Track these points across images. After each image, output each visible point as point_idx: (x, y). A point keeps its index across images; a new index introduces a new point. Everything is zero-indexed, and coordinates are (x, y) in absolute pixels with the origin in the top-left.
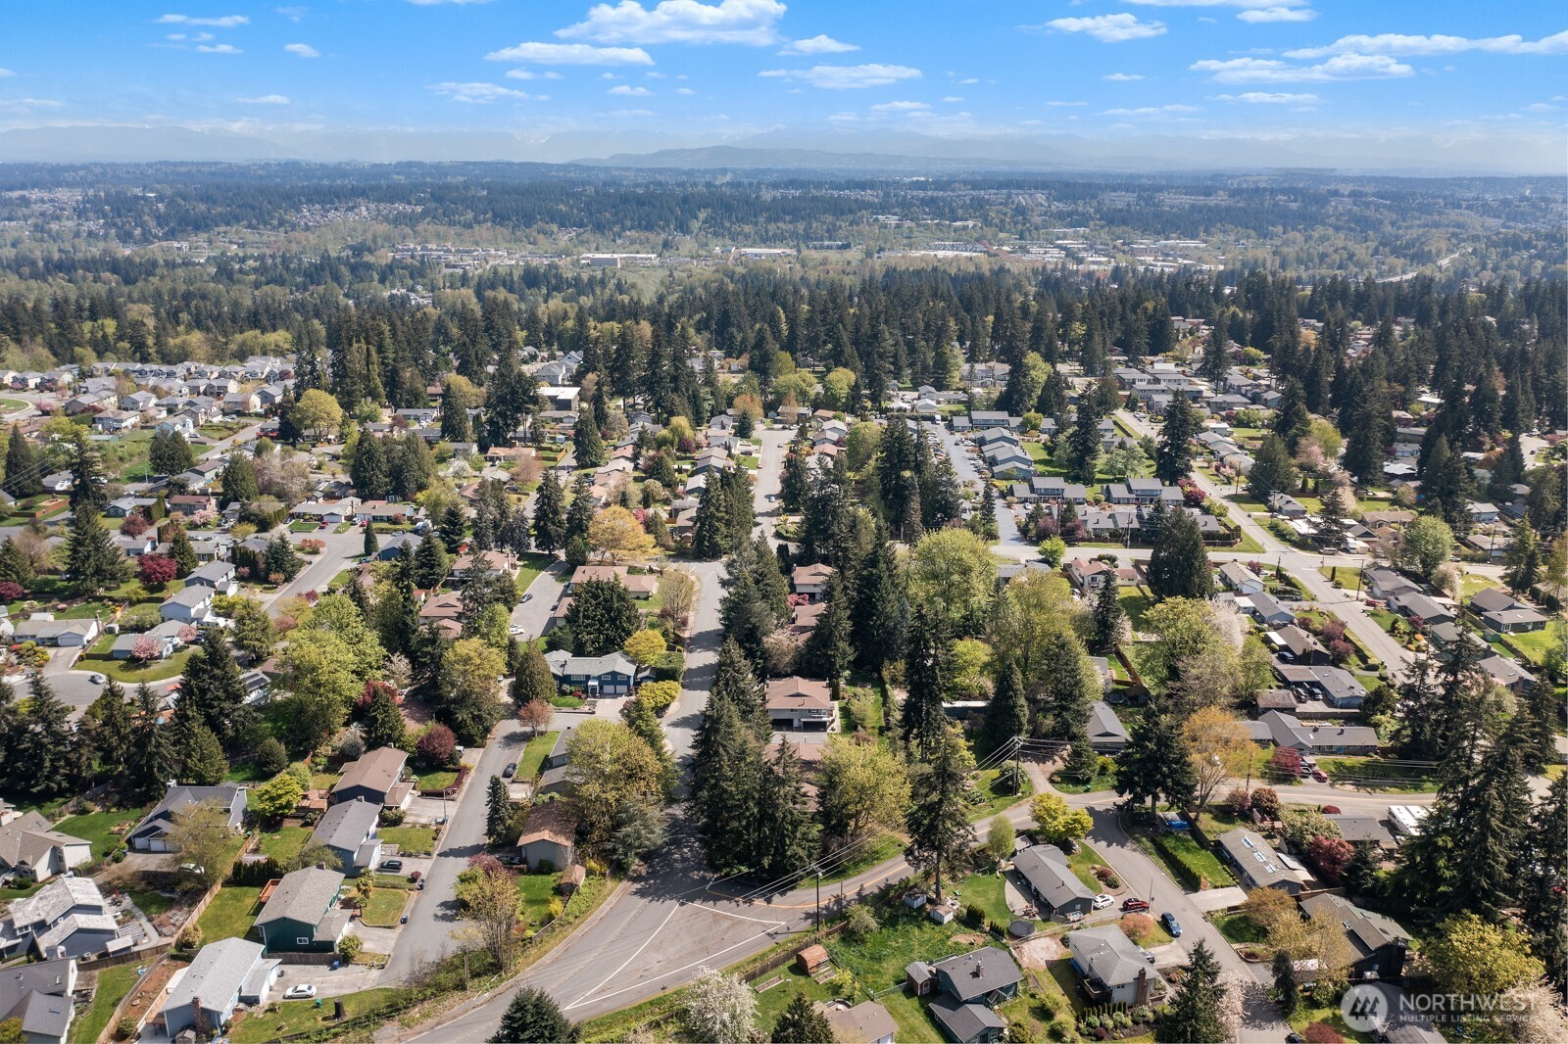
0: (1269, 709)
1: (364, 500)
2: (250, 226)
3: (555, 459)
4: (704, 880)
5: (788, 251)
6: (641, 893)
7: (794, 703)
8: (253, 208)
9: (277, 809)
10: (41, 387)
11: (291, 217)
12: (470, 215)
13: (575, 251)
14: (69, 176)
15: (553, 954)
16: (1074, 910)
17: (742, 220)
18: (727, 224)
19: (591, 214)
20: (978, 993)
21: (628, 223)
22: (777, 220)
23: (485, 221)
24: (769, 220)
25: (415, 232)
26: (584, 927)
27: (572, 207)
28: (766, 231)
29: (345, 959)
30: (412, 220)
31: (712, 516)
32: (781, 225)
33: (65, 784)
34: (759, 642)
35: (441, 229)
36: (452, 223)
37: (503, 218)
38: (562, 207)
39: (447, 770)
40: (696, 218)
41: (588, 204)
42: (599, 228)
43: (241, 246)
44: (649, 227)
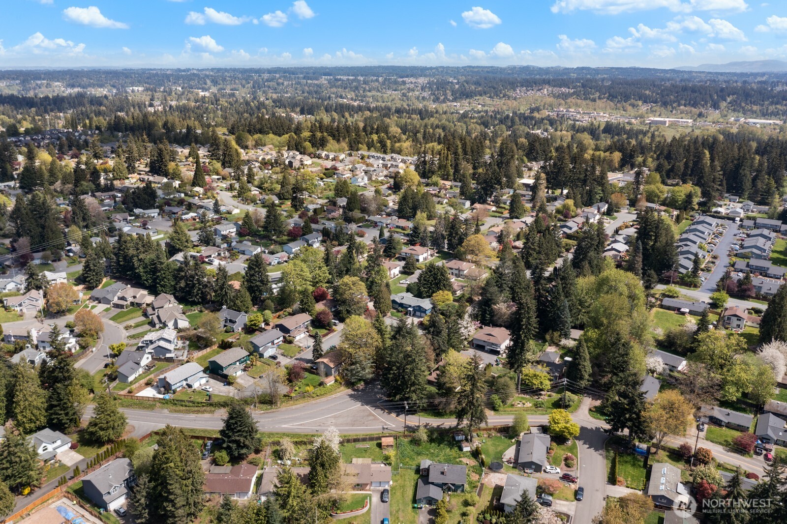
0: (769, 412)
1: (399, 218)
2: (490, 97)
3: (502, 213)
4: (380, 399)
5: (778, 122)
6: (351, 396)
7: (486, 338)
8: (494, 88)
9: (252, 325)
10: (333, 159)
11: (511, 93)
12: (598, 94)
13: (646, 116)
14: (428, 72)
15: (298, 406)
16: (530, 468)
17: (755, 103)
18: (743, 105)
19: (663, 96)
20: (441, 482)
21: (683, 102)
22: (777, 103)
23: (604, 98)
24: (772, 103)
25: (566, 103)
26: (318, 401)
27: (653, 93)
28: (767, 110)
29: (229, 384)
30: (565, 96)
31: (530, 248)
32: (778, 106)
33: (200, 300)
34: (489, 306)
35: (579, 101)
36: (585, 99)
37: (613, 97)
38: (647, 92)
39: (326, 329)
40: (725, 100)
41: (662, 91)
42: (665, 104)
43: (483, 106)
44: (695, 105)
